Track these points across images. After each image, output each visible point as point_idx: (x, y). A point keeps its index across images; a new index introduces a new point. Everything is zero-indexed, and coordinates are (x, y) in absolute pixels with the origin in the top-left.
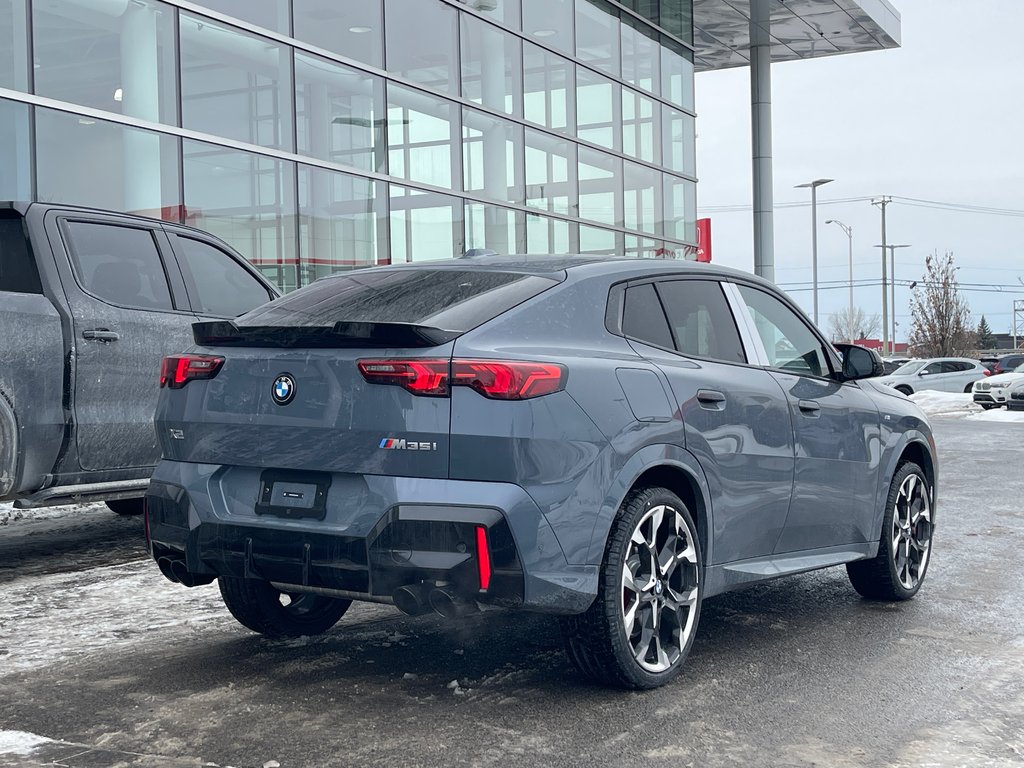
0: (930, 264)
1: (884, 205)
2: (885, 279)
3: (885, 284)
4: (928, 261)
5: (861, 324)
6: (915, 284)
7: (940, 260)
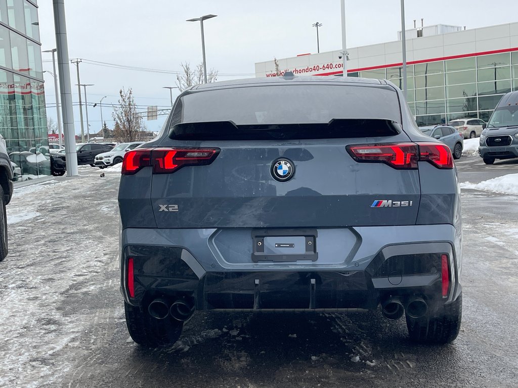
0: (122, 94)
1: (77, 63)
2: (80, 102)
3: (81, 105)
4: (121, 92)
5: (52, 126)
6: (96, 105)
7: (126, 92)
